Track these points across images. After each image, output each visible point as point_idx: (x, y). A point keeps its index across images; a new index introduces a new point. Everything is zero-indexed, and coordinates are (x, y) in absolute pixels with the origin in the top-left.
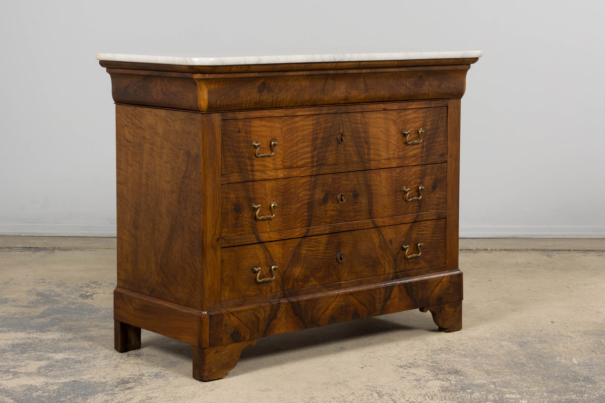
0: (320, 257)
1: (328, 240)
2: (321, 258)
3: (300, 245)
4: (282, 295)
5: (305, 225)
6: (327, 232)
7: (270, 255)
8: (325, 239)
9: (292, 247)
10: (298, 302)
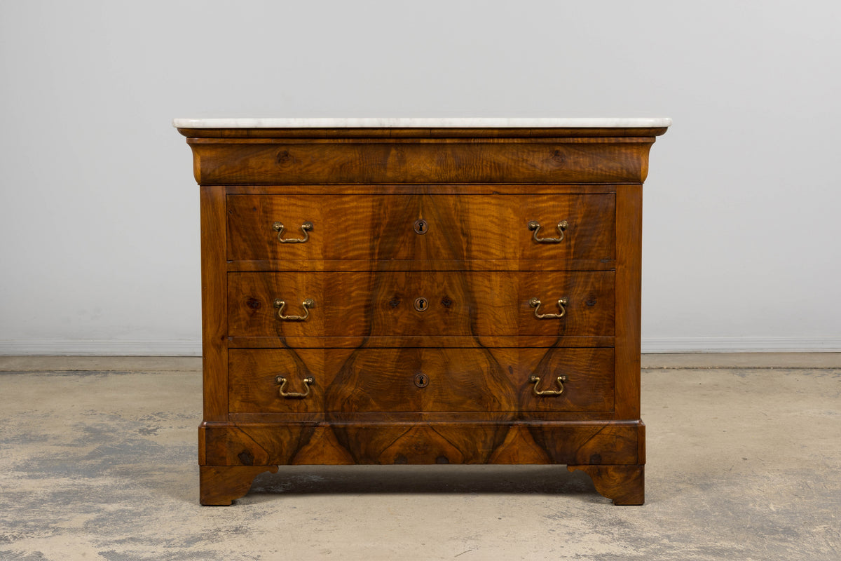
0: (387, 376)
1: (400, 356)
2: (389, 378)
3: (352, 358)
4: (323, 418)
5: (360, 333)
6: (397, 346)
7: (305, 365)
8: (395, 354)
9: (339, 358)
10: (345, 428)
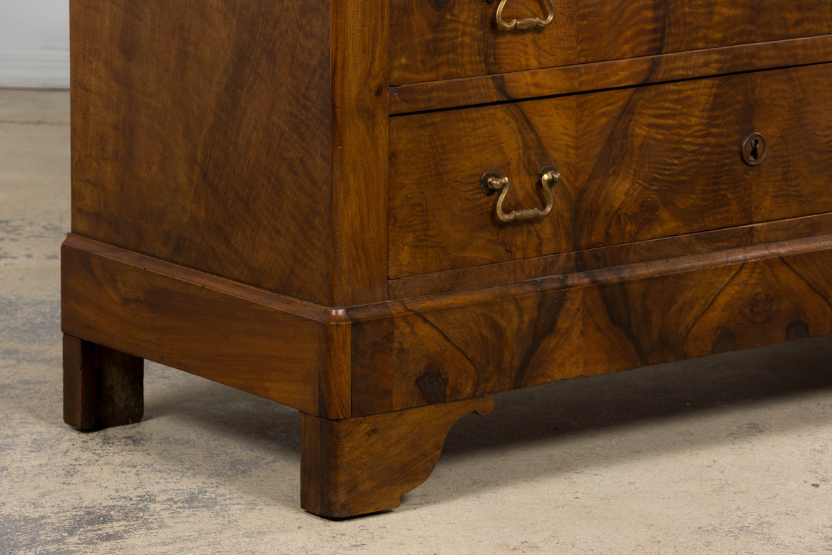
0: (692, 148)
1: (717, 96)
2: (694, 152)
3: (628, 111)
4: (572, 264)
5: (645, 48)
6: (714, 72)
7: (538, 138)
8: (706, 91)
9: (604, 114)
10: (623, 284)
